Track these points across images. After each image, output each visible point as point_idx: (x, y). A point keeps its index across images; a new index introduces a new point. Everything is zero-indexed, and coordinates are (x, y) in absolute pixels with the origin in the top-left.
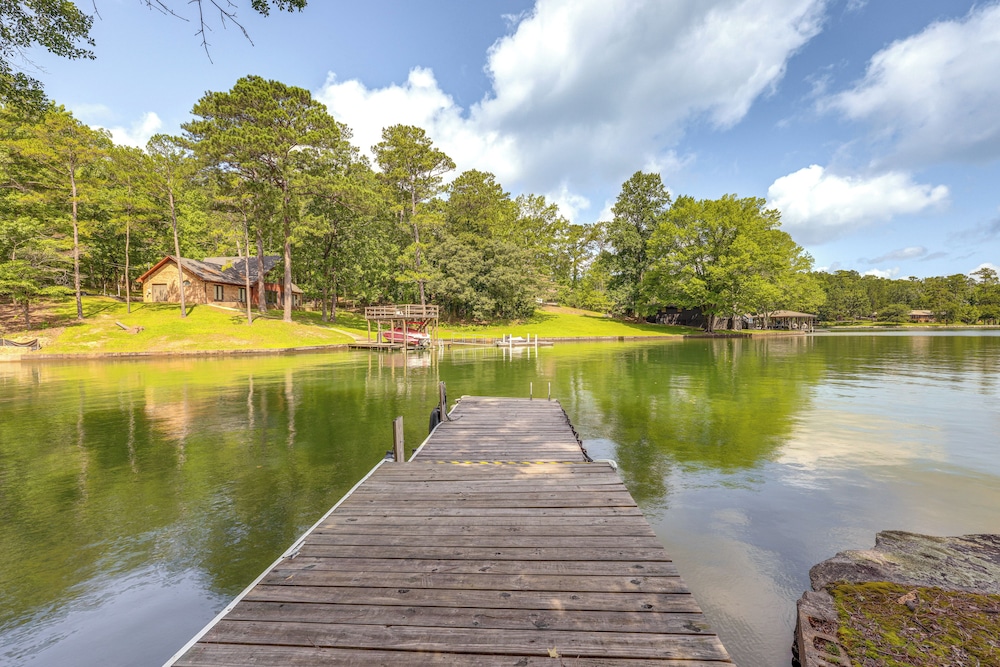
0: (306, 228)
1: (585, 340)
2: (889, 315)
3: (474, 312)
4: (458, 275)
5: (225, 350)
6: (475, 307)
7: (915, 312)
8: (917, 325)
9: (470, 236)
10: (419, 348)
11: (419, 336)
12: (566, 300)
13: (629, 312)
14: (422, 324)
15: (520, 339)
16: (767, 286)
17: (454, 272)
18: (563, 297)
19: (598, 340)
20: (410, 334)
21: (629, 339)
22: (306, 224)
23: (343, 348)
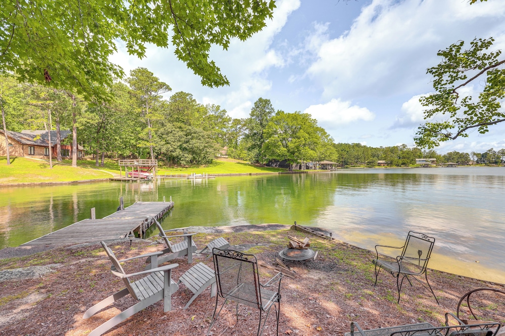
0: (85, 119)
1: (234, 175)
2: (370, 163)
3: (181, 162)
4: (172, 143)
5: (35, 183)
6: (182, 159)
7: (380, 162)
8: (380, 167)
9: (179, 124)
10: (147, 180)
11: (147, 174)
12: (232, 155)
13: (257, 161)
14: (149, 169)
15: (200, 175)
16: (311, 152)
17: (170, 142)
18: (231, 153)
19: (240, 175)
20: (142, 173)
21: (254, 174)
22: (85, 117)
23: (106, 180)
